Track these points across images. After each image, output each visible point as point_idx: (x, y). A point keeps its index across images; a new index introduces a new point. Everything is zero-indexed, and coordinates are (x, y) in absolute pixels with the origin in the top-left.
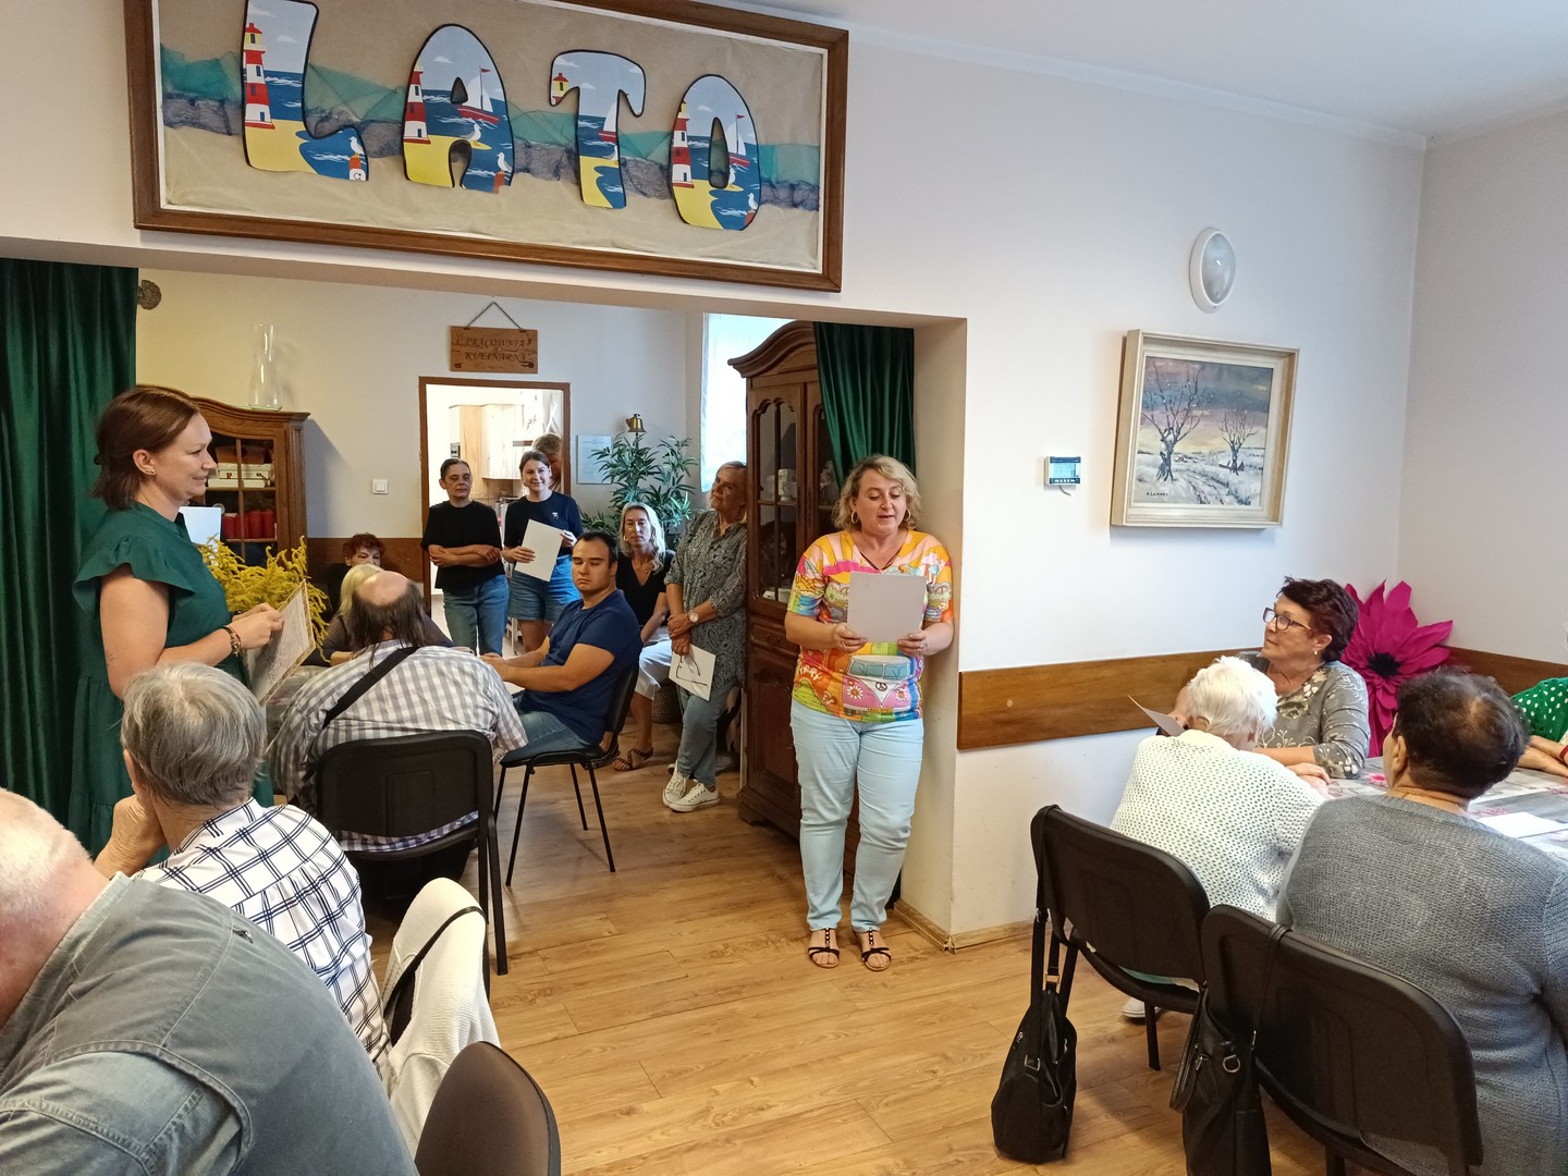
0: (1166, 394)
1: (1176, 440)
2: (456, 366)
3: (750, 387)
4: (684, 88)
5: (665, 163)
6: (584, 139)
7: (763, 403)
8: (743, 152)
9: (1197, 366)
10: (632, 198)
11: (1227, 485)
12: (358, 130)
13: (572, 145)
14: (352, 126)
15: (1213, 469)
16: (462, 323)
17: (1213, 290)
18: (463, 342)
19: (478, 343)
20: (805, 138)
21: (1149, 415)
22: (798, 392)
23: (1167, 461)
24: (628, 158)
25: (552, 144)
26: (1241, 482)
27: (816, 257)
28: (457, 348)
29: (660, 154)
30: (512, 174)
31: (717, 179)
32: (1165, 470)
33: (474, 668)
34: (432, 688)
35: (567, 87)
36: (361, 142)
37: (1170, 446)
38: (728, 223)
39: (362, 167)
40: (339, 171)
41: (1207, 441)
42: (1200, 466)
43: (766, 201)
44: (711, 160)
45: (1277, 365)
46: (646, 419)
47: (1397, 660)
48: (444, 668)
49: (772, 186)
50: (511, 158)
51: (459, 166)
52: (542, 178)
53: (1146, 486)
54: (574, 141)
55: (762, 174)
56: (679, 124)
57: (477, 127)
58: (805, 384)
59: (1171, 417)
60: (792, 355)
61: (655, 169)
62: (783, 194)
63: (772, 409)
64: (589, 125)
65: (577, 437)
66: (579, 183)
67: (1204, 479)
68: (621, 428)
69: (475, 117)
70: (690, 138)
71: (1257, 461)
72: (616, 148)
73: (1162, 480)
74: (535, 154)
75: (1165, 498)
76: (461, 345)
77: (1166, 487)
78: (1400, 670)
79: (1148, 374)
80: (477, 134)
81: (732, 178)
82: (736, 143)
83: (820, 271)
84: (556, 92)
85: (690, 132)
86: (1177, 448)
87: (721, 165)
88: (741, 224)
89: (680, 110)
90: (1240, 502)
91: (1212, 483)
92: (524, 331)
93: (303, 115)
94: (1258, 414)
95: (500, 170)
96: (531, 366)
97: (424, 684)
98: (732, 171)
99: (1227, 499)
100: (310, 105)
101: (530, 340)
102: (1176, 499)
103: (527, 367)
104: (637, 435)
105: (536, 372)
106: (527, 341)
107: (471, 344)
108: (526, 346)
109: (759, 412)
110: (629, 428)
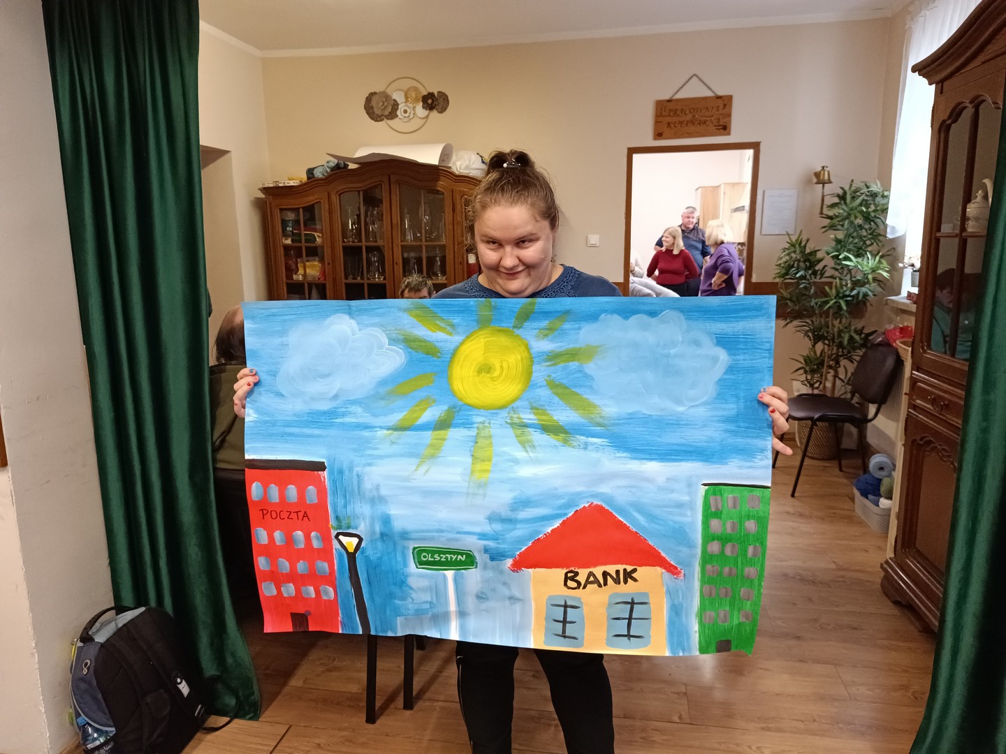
2: (658, 135)
3: (939, 93)
7: (957, 106)
16: (667, 97)
18: (666, 114)
19: (678, 113)
28: (661, 119)
46: (832, 169)
63: (967, 114)
65: (764, 192)
68: (809, 182)
76: (662, 116)
92: (719, 97)
96: (725, 128)
101: (725, 105)
103: (722, 131)
104: (823, 186)
105: (729, 134)
106: (721, 107)
107: (672, 114)
108: (721, 111)
109: (949, 122)
110: (815, 180)
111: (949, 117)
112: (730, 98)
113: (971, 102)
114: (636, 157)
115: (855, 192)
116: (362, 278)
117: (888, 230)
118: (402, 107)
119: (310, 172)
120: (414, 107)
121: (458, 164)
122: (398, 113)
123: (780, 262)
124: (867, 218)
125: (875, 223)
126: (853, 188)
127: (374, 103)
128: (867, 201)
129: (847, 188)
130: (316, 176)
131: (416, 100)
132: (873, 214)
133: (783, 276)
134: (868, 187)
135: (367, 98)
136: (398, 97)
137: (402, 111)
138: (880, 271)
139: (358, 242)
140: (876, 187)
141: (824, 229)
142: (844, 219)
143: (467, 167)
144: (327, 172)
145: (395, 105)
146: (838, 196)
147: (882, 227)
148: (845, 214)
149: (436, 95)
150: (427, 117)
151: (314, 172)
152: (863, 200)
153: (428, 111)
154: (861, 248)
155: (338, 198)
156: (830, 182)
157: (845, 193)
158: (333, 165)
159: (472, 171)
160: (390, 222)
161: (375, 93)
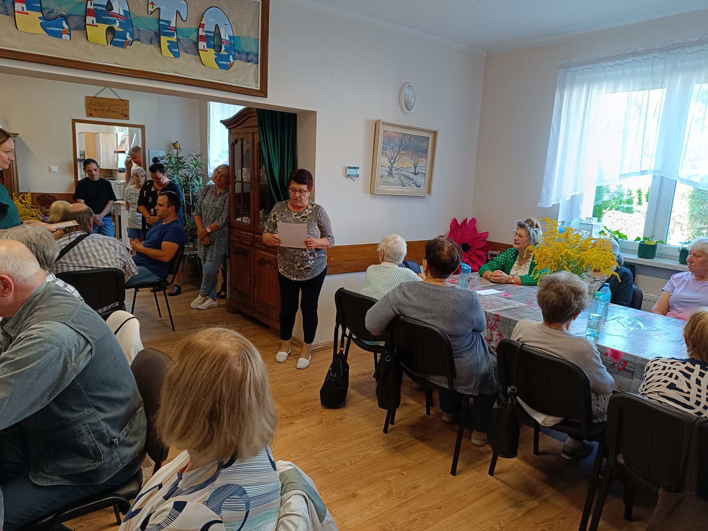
0: (391, 144)
1: (394, 162)
2: (91, 115)
3: (230, 133)
4: (203, 11)
5: (196, 41)
6: (162, 29)
7: (236, 139)
8: (227, 39)
9: (402, 135)
10: (182, 54)
11: (412, 180)
12: (65, 18)
13: (157, 31)
14: (62, 16)
15: (408, 174)
16: (92, 95)
17: (408, 106)
18: (93, 104)
19: (100, 104)
20: (252, 35)
21: (384, 152)
22: (250, 136)
23: (391, 170)
24: (180, 38)
25: (149, 30)
26: (417, 179)
27: (257, 83)
28: (90, 106)
29: (194, 36)
30: (132, 41)
31: (217, 48)
32: (390, 174)
33: (115, 243)
34: (97, 251)
35: (155, 7)
36: (67, 23)
37: (392, 164)
38: (222, 66)
39: (68, 34)
40: (59, 35)
41: (406, 163)
42: (403, 172)
43: (237, 59)
44: (214, 40)
45: (431, 136)
46: (181, 143)
47: (470, 245)
48: (102, 243)
49: (239, 53)
50: (132, 35)
51: (110, 36)
52: (145, 43)
53: (384, 179)
54: (158, 29)
55: (235, 48)
56: (202, 26)
57: (117, 21)
58: (254, 133)
59: (393, 153)
60: (248, 120)
61: (192, 43)
62: (244, 57)
63: (239, 142)
64: (164, 23)
65: (149, 150)
66: (160, 47)
67: (404, 177)
68: (170, 147)
69: (117, 17)
70: (206, 32)
71: (423, 171)
72: (175, 33)
73: (389, 177)
74: (142, 34)
75: (390, 184)
77: (391, 180)
78: (470, 249)
79: (384, 137)
80: (118, 24)
81: (223, 49)
82: (225, 36)
83: (259, 89)
84: (151, 9)
85: (206, 29)
86: (395, 165)
87: (219, 43)
88: (227, 68)
89: (202, 20)
90: (417, 186)
91: (407, 179)
92: (123, 100)
93: (41, 10)
94: (424, 154)
95: (127, 39)
96: (126, 116)
97: (93, 249)
98: (223, 46)
99: (412, 185)
100: (43, 6)
102: (394, 185)
103: (124, 117)
105: (129, 119)
106: (124, 105)
107: (97, 104)
108: (123, 107)
110: (173, 147)
111: (234, 142)
112: (128, 101)
113: (240, 140)
114: (77, 124)
156: (180, 149)
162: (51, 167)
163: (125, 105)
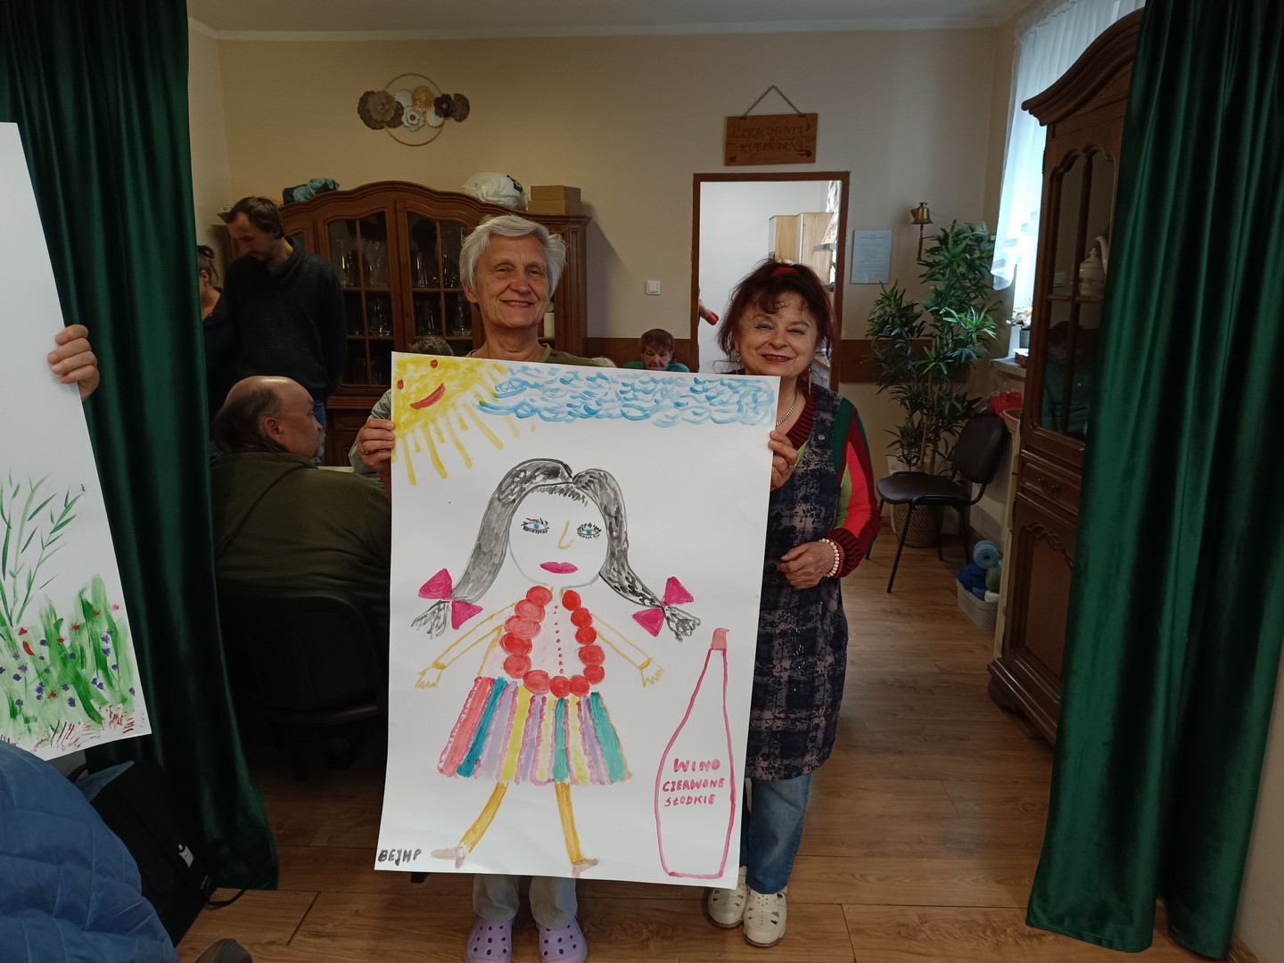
2: (730, 160)
3: (1051, 138)
16: (739, 112)
18: (738, 133)
19: (754, 133)
28: (732, 140)
63: (1080, 163)
65: (855, 232)
68: (905, 221)
76: (735, 137)
92: (804, 116)
96: (808, 154)
103: (805, 156)
104: (922, 227)
105: (813, 161)
106: (805, 127)
107: (746, 134)
108: (805, 133)
109: (1061, 170)
110: (913, 219)
111: (1062, 165)
112: (814, 117)
113: (1085, 151)
114: (703, 185)
115: (958, 234)
116: (362, 333)
117: (995, 281)
118: (408, 112)
119: (288, 193)
120: (425, 113)
121: (484, 188)
122: (404, 119)
123: (872, 317)
124: (971, 266)
125: (980, 272)
126: (955, 230)
127: (370, 106)
128: (971, 246)
129: (948, 230)
130: (296, 199)
131: (427, 104)
132: (977, 262)
133: (875, 333)
134: (973, 231)
135: (362, 100)
136: (403, 99)
137: (408, 117)
138: (986, 330)
139: (355, 286)
140: (981, 231)
141: (923, 279)
142: (946, 267)
143: (496, 193)
144: (311, 194)
145: (399, 109)
146: (939, 239)
147: (987, 277)
148: (947, 261)
149: (453, 99)
150: (441, 126)
151: (294, 194)
152: (967, 245)
153: (442, 119)
154: (964, 302)
155: (326, 227)
156: (929, 222)
157: (946, 235)
158: (319, 185)
159: (502, 199)
160: (397, 262)
161: (372, 93)
162: (649, 282)
163: (809, 126)
